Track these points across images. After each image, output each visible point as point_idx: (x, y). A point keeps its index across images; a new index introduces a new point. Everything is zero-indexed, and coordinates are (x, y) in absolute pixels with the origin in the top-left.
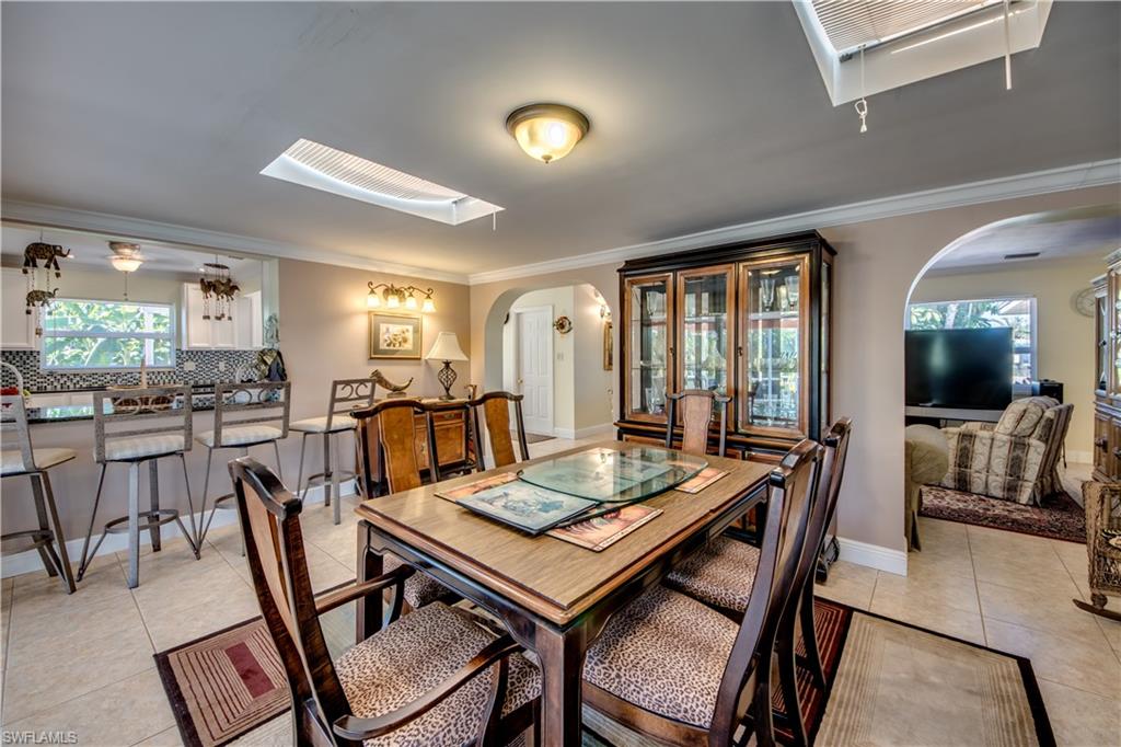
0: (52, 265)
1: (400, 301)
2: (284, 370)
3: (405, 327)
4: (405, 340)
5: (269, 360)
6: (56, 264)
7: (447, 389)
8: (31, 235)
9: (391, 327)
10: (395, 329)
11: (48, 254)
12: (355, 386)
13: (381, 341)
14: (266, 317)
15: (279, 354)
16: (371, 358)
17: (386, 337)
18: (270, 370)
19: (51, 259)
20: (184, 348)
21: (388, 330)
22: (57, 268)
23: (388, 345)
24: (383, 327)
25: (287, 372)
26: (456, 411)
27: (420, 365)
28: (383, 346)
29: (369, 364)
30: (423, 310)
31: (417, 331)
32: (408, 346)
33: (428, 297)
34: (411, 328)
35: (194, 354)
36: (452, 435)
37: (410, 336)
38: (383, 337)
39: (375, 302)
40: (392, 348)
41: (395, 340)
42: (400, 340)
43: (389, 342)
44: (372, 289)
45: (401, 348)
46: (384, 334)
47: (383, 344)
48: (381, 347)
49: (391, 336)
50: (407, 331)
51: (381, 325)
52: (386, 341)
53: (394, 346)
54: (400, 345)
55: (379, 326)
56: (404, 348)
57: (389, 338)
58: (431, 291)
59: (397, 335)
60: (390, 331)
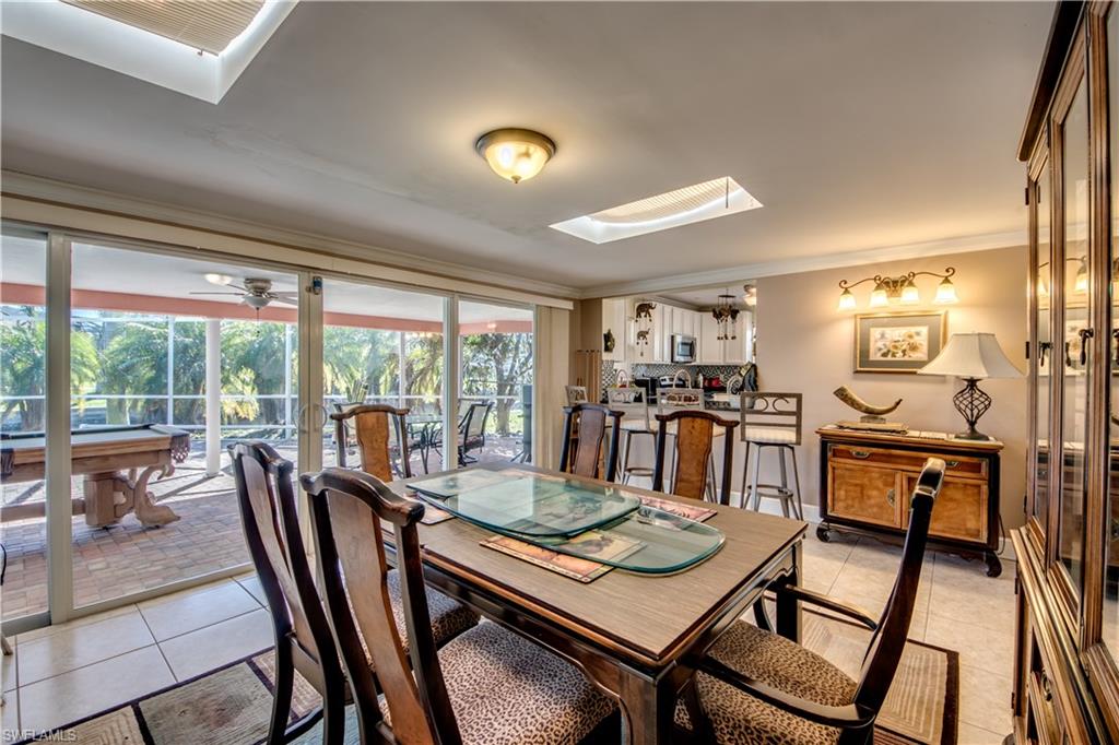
0: (648, 315)
2: (755, 382)
3: (913, 330)
4: (914, 348)
7: (972, 424)
9: (888, 331)
10: (896, 333)
11: (646, 309)
12: (770, 399)
13: (872, 351)
15: (754, 366)
16: (857, 372)
17: (880, 344)
18: (743, 381)
19: (647, 312)
21: (883, 336)
22: (650, 316)
23: (884, 355)
24: (875, 333)
25: (759, 384)
28: (875, 356)
29: (855, 378)
31: (937, 334)
32: (919, 355)
33: (947, 280)
34: (924, 330)
37: (922, 341)
38: (876, 344)
40: (889, 358)
41: (896, 347)
42: (904, 347)
43: (885, 350)
44: (846, 289)
45: (906, 358)
46: (876, 341)
47: (876, 354)
48: (872, 358)
49: (888, 343)
50: (918, 334)
51: (872, 330)
52: (880, 349)
53: (894, 355)
54: (904, 355)
55: (869, 331)
56: (910, 359)
57: (885, 345)
58: (951, 271)
59: (898, 341)
60: (887, 336)
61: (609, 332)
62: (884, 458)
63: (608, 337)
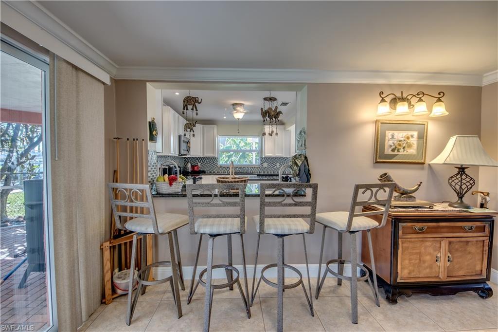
0: (194, 109)
1: (409, 108)
2: (309, 170)
3: (410, 133)
4: (410, 146)
5: (299, 163)
6: (196, 108)
7: (461, 197)
8: (186, 93)
9: (396, 133)
10: (400, 135)
11: (193, 102)
12: (374, 190)
13: (386, 147)
14: (298, 132)
15: (306, 158)
16: (377, 162)
17: (391, 143)
18: (300, 170)
19: (194, 105)
20: (263, 157)
21: (393, 136)
22: (197, 110)
23: (393, 150)
24: (389, 134)
25: (311, 172)
26: (478, 224)
27: (423, 169)
28: (388, 151)
29: (374, 167)
30: (432, 115)
31: (422, 137)
32: (412, 151)
33: (439, 100)
34: (415, 134)
35: (267, 159)
36: (472, 249)
37: (414, 141)
38: (389, 142)
39: (383, 110)
40: (396, 152)
41: (400, 145)
42: (404, 145)
43: (393, 147)
44: (383, 98)
45: (405, 153)
46: (389, 141)
47: (388, 149)
48: (386, 152)
49: (395, 142)
50: (412, 136)
51: (387, 132)
52: (391, 146)
53: (398, 151)
54: (404, 151)
55: (385, 133)
56: (407, 153)
57: (393, 143)
58: (442, 94)
59: (401, 141)
60: (395, 137)
61: (153, 120)
62: (434, 230)
63: (152, 126)
